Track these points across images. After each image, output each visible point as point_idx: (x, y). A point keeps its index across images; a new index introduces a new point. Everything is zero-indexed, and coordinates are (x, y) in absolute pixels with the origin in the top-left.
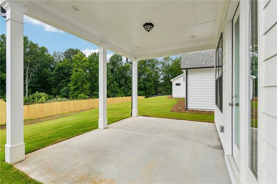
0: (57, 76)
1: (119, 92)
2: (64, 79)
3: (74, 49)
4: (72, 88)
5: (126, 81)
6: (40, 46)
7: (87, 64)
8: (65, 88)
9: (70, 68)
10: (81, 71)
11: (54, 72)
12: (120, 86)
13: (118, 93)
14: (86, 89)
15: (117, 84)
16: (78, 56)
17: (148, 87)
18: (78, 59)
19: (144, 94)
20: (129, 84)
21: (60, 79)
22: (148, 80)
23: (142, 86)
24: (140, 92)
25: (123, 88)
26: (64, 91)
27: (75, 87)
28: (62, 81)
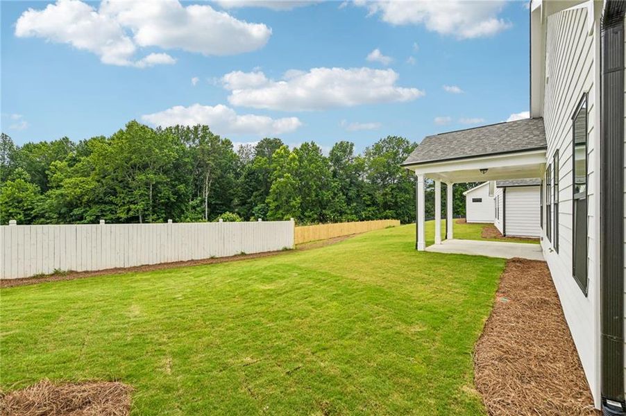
0: (247, 186)
1: (349, 212)
2: (257, 190)
3: (272, 139)
4: (272, 205)
5: (358, 191)
6: (222, 138)
7: (296, 165)
8: (260, 206)
9: (268, 172)
10: (288, 178)
11: (242, 179)
12: (349, 201)
13: (346, 213)
14: (294, 206)
15: (345, 197)
16: (282, 151)
17: (403, 203)
18: (282, 157)
19: (395, 215)
20: (364, 196)
21: (251, 191)
22: (401, 189)
23: (391, 201)
24: (387, 211)
25: (355, 204)
26: (259, 210)
27: (276, 203)
28: (254, 194)
